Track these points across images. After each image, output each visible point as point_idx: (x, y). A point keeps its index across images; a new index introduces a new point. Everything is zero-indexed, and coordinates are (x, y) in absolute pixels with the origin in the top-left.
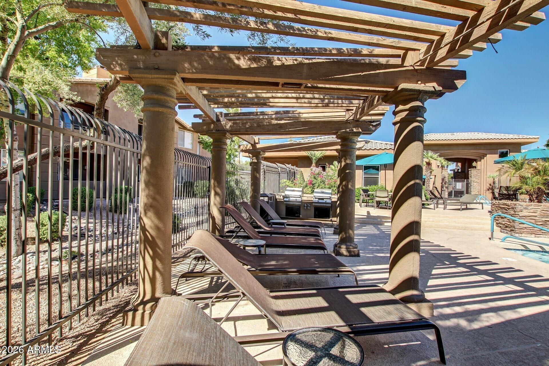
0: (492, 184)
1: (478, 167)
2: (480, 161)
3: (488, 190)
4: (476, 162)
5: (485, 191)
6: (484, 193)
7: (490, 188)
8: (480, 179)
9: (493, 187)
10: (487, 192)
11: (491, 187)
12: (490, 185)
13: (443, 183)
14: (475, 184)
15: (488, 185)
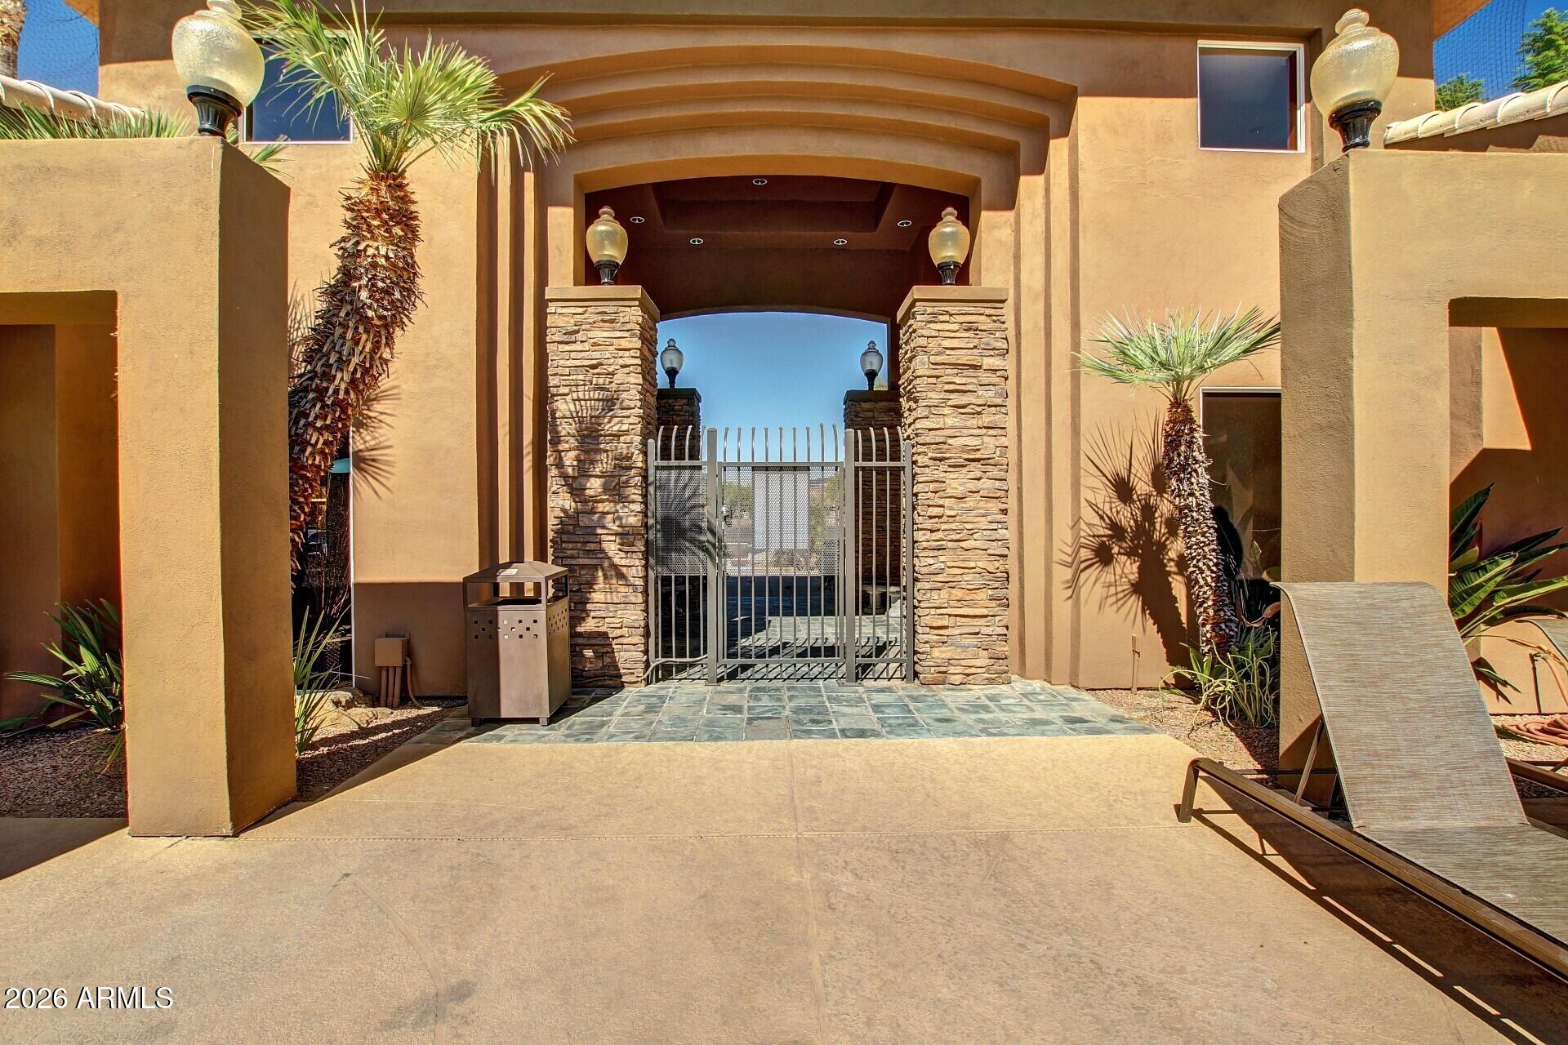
0: (1142, 486)
1: (991, 275)
2: (1008, 200)
3: (1103, 556)
4: (967, 217)
5: (1063, 574)
6: (1060, 593)
7: (1117, 531)
8: (1010, 422)
9: (1148, 511)
10: (1095, 582)
11: (1126, 516)
12: (1123, 488)
13: (594, 486)
14: (957, 482)
15: (1101, 494)
